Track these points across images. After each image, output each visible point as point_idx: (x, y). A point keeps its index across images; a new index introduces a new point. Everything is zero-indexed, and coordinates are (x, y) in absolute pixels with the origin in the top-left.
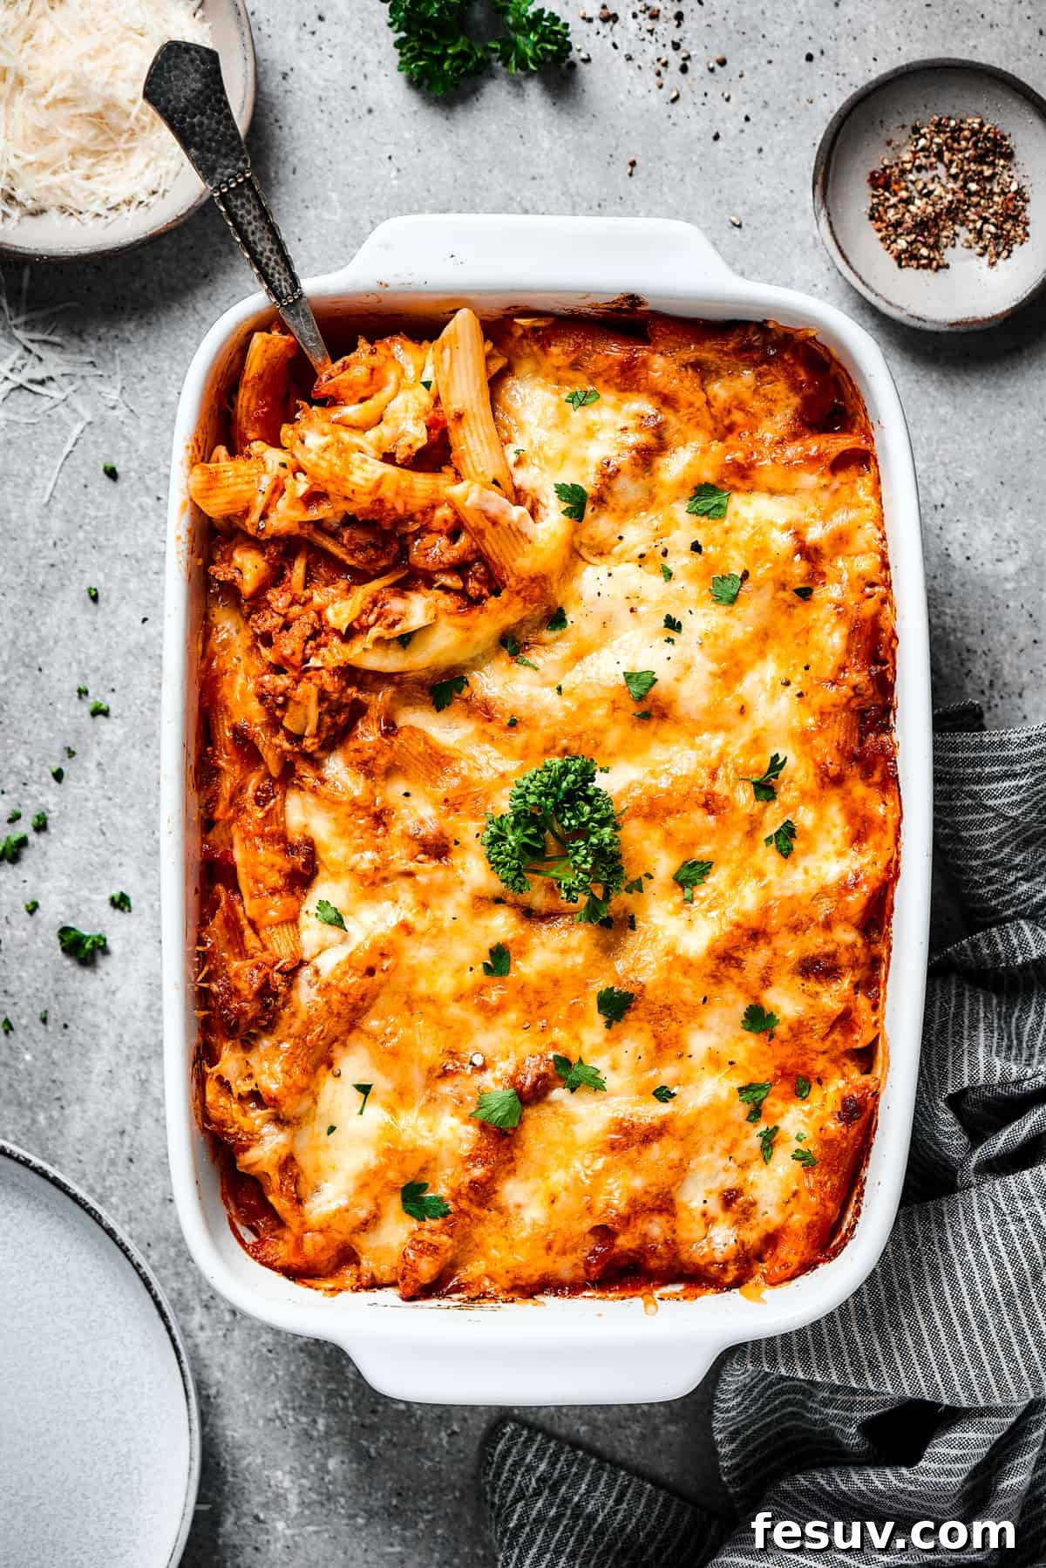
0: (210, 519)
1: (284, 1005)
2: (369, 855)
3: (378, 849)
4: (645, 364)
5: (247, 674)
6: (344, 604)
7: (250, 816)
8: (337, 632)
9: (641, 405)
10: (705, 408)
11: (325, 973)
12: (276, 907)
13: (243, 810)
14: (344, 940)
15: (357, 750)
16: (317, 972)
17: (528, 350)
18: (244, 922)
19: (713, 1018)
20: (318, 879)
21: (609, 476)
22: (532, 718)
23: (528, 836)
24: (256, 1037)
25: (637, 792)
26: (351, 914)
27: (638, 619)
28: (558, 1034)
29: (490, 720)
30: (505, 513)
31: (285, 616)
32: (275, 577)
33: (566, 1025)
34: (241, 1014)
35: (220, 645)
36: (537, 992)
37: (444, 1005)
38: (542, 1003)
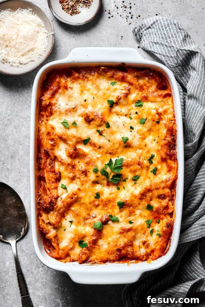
1: (55, 205)
2: (72, 174)
3: (73, 173)
4: (127, 77)
7: (48, 167)
9: (125, 85)
10: (138, 85)
11: (63, 199)
12: (53, 185)
13: (46, 166)
14: (67, 192)
16: (61, 199)
17: (103, 74)
18: (47, 189)
19: (140, 207)
20: (61, 179)
21: (119, 99)
22: (104, 146)
24: (49, 212)
25: (125, 161)
26: (68, 186)
27: (125, 127)
29: (95, 147)
33: (111, 209)
34: (47, 207)
35: (42, 133)
36: (105, 202)
37: (87, 205)
38: (106, 204)
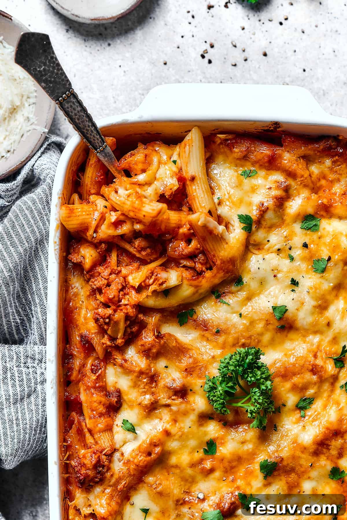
0: (69, 232)
1: (107, 471)
2: (148, 397)
3: (153, 394)
4: (280, 156)
5: (87, 308)
6: (137, 274)
7: (89, 378)
8: (133, 287)
9: (278, 177)
10: (309, 178)
11: (126, 455)
12: (102, 423)
13: (84, 375)
14: (136, 438)
15: (142, 345)
16: (122, 454)
17: (222, 150)
18: (86, 430)
19: (314, 474)
20: (122, 408)
21: (263, 211)
22: (228, 329)
23: (228, 387)
24: (92, 487)
25: (278, 365)
26: (138, 426)
27: (277, 279)
28: (239, 482)
29: (207, 330)
30: (216, 228)
31: (108, 279)
32: (102, 260)
33: (245, 478)
34: (87, 476)
35: (74, 295)
36: (230, 462)
37: (184, 469)
38: (232, 468)
